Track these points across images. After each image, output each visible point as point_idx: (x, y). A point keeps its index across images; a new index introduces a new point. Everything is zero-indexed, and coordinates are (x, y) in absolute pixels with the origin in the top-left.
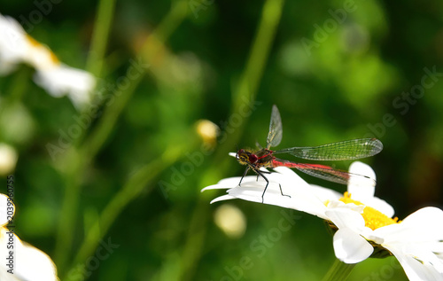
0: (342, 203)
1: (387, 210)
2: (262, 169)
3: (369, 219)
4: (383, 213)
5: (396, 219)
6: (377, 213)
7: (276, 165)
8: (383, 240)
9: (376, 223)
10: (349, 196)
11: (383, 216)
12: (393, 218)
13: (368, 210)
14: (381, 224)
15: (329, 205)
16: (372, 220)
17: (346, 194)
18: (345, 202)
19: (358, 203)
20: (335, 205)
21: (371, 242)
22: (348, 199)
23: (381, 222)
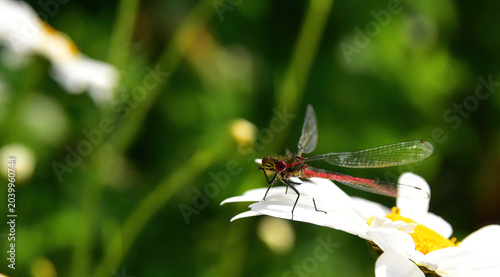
0: (388, 221)
1: (444, 228)
2: (293, 179)
3: (421, 240)
4: (438, 232)
5: (454, 239)
6: (431, 233)
7: (309, 175)
8: (436, 267)
9: (429, 245)
10: (397, 212)
11: (438, 236)
12: (450, 238)
13: (421, 228)
14: (435, 247)
15: (372, 223)
16: (423, 242)
17: (394, 209)
18: (392, 219)
19: (408, 220)
20: (380, 223)
21: (423, 268)
22: (396, 216)
23: (435, 243)
